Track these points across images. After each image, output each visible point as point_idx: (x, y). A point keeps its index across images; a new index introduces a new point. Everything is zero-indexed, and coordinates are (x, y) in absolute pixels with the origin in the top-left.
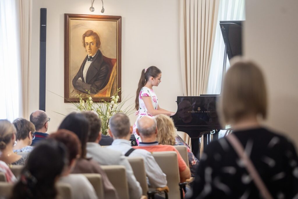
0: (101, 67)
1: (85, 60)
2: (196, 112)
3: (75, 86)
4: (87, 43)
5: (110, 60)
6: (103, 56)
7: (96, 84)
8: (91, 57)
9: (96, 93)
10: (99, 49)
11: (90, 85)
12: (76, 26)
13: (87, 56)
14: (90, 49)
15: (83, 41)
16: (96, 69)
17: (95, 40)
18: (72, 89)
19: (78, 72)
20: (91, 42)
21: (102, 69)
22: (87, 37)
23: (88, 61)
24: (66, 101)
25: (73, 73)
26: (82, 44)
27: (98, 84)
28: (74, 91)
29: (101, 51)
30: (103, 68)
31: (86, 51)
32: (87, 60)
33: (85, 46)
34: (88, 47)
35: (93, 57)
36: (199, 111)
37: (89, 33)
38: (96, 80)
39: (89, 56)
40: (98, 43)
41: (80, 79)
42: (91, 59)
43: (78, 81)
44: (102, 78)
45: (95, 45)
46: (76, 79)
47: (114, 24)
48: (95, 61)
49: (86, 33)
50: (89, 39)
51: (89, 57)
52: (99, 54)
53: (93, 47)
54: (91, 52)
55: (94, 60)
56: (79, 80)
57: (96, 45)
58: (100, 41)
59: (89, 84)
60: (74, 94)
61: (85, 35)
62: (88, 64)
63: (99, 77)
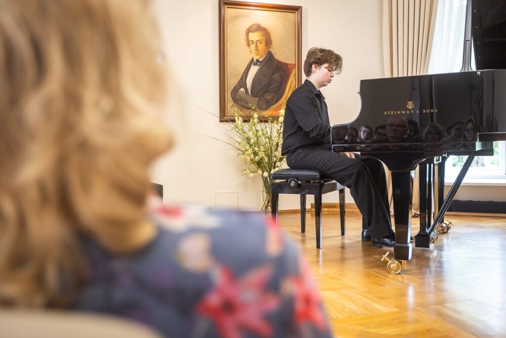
0: (273, 74)
1: (248, 65)
2: (403, 112)
3: (236, 100)
4: (252, 41)
5: (286, 65)
6: (277, 60)
7: (265, 97)
8: (258, 61)
9: (266, 109)
10: (270, 50)
11: (257, 99)
12: (236, 18)
13: (253, 59)
14: (257, 49)
15: (246, 38)
16: (266, 77)
17: (264, 37)
18: (230, 103)
19: (239, 81)
20: (258, 41)
21: (274, 77)
22: (252, 32)
23: (254, 65)
24: (221, 121)
25: (232, 82)
26: (244, 42)
27: (269, 97)
28: (233, 105)
29: (273, 52)
30: (276, 76)
31: (251, 52)
32: (253, 65)
33: (249, 45)
34: (253, 47)
35: (260, 60)
36: (410, 110)
37: (255, 28)
38: (265, 92)
39: (255, 59)
40: (268, 42)
41: (242, 89)
42: (259, 64)
43: (238, 93)
44: (275, 89)
45: (263, 44)
46: (235, 90)
47: (291, 16)
48: (264, 66)
49: (250, 27)
50: (255, 36)
51: (255, 61)
52: (270, 57)
53: (261, 47)
54: (257, 54)
55: (262, 65)
56: (241, 91)
57: (265, 44)
58: (272, 39)
59: (255, 96)
60: (232, 109)
61: (249, 31)
62: (254, 70)
63: (271, 88)
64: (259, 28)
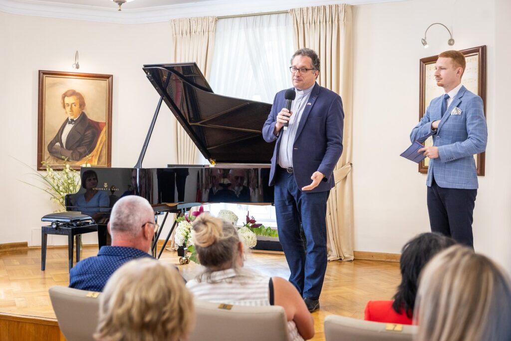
0: (86, 131)
1: (64, 123)
2: (102, 189)
3: (51, 152)
4: (68, 104)
5: (98, 123)
6: (89, 119)
7: (78, 150)
8: (72, 120)
9: (78, 160)
10: (83, 111)
11: (71, 152)
12: (53, 85)
13: (68, 119)
14: (71, 110)
15: (62, 101)
16: (80, 133)
17: (78, 101)
18: (46, 154)
19: (56, 137)
20: (73, 103)
21: (87, 133)
22: (68, 97)
23: (69, 123)
24: (39, 170)
25: (49, 138)
26: (61, 105)
27: (81, 150)
28: (49, 157)
29: (86, 113)
30: (89, 133)
31: (66, 113)
32: (67, 124)
33: (64, 107)
34: (68, 109)
35: (75, 120)
36: (105, 188)
37: (71, 93)
38: (79, 146)
39: (70, 118)
40: (82, 105)
41: (58, 144)
42: (73, 122)
43: (55, 147)
44: (87, 143)
45: (78, 106)
46: (52, 144)
47: (104, 83)
48: (77, 124)
49: (66, 93)
50: (69, 100)
51: (70, 120)
52: (83, 117)
53: (76, 109)
54: (72, 115)
55: (77, 122)
56: (57, 145)
57: (79, 106)
58: (86, 102)
59: (69, 149)
60: (48, 161)
61: (65, 96)
62: (69, 128)
63: (83, 142)
64: (74, 93)
